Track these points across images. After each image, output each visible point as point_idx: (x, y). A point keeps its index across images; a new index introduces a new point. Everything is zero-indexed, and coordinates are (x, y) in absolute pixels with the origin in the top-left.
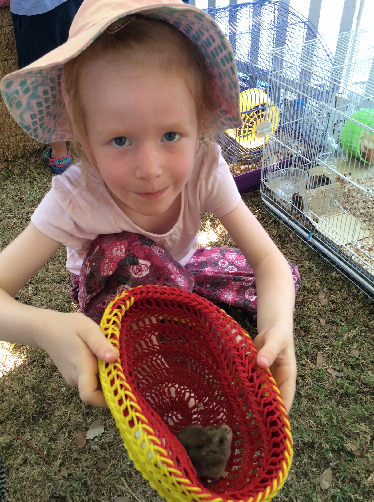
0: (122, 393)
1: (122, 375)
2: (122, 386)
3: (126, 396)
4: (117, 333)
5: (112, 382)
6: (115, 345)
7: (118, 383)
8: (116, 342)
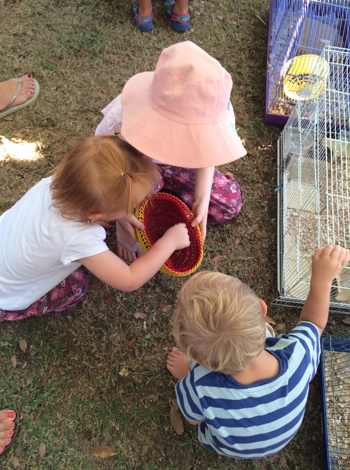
0: (145, 241)
1: (145, 235)
2: (145, 238)
3: (147, 242)
4: (143, 217)
5: (142, 236)
6: (142, 222)
7: (144, 237)
8: (143, 221)
